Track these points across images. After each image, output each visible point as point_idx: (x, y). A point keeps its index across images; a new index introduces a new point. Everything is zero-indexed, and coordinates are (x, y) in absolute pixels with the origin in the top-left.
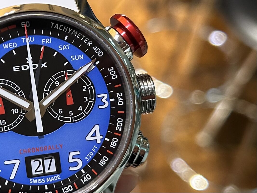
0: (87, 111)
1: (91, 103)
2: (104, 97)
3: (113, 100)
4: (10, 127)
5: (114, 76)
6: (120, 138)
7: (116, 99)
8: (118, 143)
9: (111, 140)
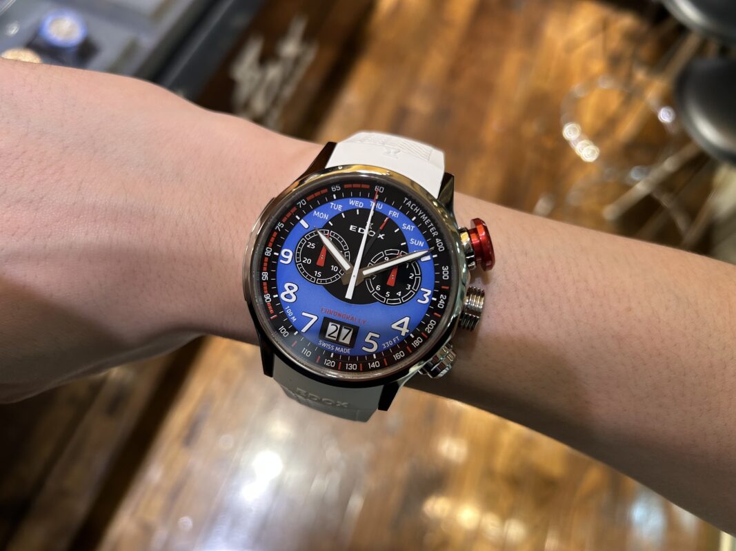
0: (404, 299)
1: (412, 293)
2: (427, 293)
3: (435, 299)
4: (323, 282)
5: (445, 276)
6: (425, 340)
7: (439, 299)
8: (421, 345)
9: (415, 338)
